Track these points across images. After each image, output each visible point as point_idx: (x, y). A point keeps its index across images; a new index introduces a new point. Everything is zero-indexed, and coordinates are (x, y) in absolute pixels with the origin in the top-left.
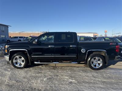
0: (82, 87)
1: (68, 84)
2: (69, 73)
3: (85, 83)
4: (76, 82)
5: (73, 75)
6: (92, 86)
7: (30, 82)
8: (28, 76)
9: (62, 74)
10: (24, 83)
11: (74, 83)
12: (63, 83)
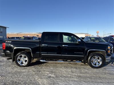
0: (58, 80)
1: (47, 78)
2: (52, 69)
3: (62, 77)
4: (54, 76)
5: (54, 71)
6: (67, 80)
7: (13, 77)
8: (14, 71)
9: (45, 70)
10: (8, 77)
11: (52, 77)
12: (42, 77)
